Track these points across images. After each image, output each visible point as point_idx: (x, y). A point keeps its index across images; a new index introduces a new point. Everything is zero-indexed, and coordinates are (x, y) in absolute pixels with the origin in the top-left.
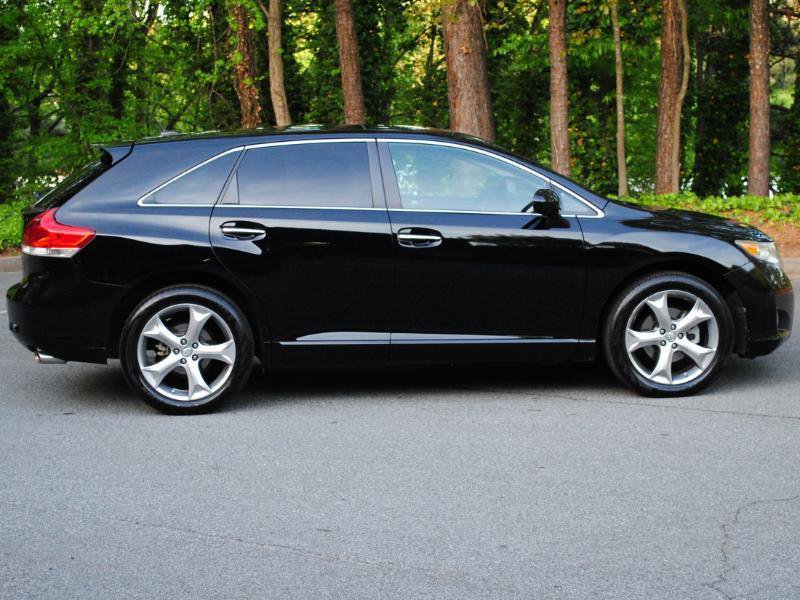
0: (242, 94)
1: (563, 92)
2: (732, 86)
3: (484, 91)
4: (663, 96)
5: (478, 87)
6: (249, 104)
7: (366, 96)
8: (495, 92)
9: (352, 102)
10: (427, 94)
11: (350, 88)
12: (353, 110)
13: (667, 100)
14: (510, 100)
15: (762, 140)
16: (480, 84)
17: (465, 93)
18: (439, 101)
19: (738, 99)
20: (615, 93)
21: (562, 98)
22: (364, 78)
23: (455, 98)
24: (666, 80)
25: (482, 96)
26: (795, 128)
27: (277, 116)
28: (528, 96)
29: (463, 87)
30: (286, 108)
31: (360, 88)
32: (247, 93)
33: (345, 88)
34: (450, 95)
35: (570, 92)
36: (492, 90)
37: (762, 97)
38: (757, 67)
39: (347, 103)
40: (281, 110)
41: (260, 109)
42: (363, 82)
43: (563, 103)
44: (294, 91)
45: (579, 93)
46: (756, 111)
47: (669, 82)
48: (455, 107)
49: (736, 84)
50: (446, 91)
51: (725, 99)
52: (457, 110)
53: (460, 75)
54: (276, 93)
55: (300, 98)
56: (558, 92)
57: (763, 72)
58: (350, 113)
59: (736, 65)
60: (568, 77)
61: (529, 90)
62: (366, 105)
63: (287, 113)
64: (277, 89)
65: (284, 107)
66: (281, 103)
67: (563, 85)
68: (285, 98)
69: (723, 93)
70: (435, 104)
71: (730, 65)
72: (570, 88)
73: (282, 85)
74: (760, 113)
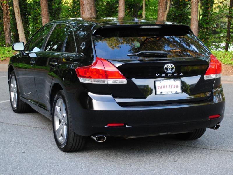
0: (3, 7)
1: (123, 10)
2: (181, 11)
3: (93, 8)
4: (159, 12)
5: (92, 7)
6: (6, 11)
7: (50, 9)
8: (97, 10)
9: (44, 11)
10: (73, 10)
11: (44, 6)
12: (45, 14)
13: (161, 14)
14: (102, 13)
15: (195, 29)
16: (92, 6)
17: (87, 9)
18: (77, 12)
19: (183, 15)
20: (142, 11)
21: (123, 12)
22: (49, 2)
23: (83, 11)
24: (161, 7)
25: (93, 10)
26: (202, 26)
27: (16, 16)
28: (109, 12)
29: (86, 7)
30: (19, 13)
31: (47, 6)
32: (5, 7)
33: (41, 6)
34: (81, 10)
35: (126, 10)
36: (96, 9)
37: (195, 14)
38: (194, 3)
39: (42, 12)
40: (18, 13)
41: (10, 13)
42: (49, 4)
43: (123, 14)
44: (25, 7)
45: (129, 11)
46: (193, 19)
47: (162, 8)
48: (83, 14)
49: (182, 10)
50: (80, 8)
51: (178, 15)
52: (84, 15)
53: (85, 2)
54: (16, 7)
55: (27, 10)
56: (121, 10)
57: (196, 5)
58: (44, 15)
59: (182, 3)
60: (125, 4)
61: (109, 10)
62: (50, 13)
63: (20, 15)
64: (16, 6)
65: (18, 12)
66: (17, 11)
67: (123, 7)
68: (19, 9)
69: (177, 13)
70: (75, 13)
71: (180, 3)
72: (125, 8)
73: (18, 4)
74: (195, 20)
